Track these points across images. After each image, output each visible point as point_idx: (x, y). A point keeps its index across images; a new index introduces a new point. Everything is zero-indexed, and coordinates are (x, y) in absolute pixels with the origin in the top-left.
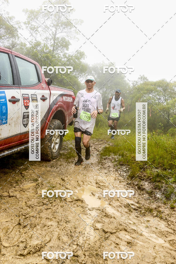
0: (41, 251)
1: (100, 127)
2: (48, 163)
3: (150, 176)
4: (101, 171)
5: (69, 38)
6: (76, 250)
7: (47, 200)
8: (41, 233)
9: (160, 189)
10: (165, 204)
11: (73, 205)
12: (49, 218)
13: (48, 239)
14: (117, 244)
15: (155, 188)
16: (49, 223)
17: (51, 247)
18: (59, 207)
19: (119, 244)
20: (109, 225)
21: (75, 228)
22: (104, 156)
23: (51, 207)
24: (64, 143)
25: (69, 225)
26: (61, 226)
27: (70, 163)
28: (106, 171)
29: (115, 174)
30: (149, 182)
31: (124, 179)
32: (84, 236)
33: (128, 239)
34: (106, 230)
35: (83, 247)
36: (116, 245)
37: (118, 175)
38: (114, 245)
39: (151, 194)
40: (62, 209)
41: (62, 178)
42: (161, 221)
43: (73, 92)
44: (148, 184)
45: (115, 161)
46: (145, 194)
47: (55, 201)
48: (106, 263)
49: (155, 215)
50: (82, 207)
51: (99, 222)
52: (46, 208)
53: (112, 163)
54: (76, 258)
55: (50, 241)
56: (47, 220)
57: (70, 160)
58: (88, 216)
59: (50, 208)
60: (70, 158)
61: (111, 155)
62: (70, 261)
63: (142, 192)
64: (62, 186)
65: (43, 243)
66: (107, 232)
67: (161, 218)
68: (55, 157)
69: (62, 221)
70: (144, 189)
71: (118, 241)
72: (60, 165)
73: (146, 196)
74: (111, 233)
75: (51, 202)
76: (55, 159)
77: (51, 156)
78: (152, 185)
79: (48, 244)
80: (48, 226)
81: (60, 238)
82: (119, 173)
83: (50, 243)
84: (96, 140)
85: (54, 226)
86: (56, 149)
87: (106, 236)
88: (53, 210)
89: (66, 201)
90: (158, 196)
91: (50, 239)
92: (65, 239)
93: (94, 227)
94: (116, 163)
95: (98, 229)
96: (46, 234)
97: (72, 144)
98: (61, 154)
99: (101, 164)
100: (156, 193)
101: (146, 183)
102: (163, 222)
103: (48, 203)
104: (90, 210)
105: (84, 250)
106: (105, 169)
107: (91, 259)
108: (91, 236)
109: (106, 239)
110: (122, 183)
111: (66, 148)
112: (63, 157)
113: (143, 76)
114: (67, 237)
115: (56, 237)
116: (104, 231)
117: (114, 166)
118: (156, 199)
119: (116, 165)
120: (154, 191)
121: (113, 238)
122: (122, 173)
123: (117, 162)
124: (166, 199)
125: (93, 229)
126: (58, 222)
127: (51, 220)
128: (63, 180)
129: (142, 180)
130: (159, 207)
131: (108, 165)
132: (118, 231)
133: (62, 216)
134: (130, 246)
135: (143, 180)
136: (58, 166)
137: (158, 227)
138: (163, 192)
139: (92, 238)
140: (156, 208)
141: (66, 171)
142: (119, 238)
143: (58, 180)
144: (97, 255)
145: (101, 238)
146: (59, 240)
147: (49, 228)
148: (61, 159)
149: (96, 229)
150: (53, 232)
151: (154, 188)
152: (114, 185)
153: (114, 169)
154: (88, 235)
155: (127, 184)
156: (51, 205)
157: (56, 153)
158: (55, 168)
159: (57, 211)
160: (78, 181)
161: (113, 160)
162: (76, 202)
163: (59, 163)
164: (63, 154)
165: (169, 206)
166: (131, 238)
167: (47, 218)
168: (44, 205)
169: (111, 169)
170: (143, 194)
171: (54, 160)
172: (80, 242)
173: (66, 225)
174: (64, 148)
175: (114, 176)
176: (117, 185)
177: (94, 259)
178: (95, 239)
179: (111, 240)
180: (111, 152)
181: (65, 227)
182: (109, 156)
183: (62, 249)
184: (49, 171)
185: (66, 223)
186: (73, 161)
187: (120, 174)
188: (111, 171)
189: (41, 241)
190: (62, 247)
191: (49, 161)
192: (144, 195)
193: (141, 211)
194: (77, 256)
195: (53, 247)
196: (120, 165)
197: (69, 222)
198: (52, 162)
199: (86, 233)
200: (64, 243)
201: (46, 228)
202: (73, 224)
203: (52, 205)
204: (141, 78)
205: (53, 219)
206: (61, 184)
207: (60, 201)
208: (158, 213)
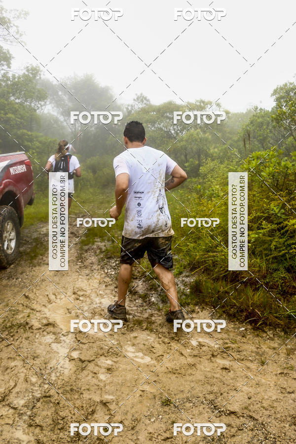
0: (6, 400)
1: (80, 190)
2: (3, 272)
3: (145, 272)
4: (80, 273)
5: (9, 43)
6: (47, 390)
7: (7, 333)
8: (3, 379)
9: (156, 290)
10: (159, 310)
11: (41, 333)
12: (11, 358)
13: (12, 384)
14: (94, 373)
15: (151, 289)
16: (13, 364)
17: (18, 393)
18: (23, 339)
19: (97, 373)
20: (88, 352)
21: (45, 364)
22: (85, 245)
23: (13, 342)
24: (25, 232)
25: (37, 361)
26: (27, 365)
27: (35, 266)
28: (87, 272)
29: (100, 274)
30: (144, 281)
31: (112, 281)
32: (57, 371)
33: (108, 364)
34: (83, 359)
35: (56, 385)
36: (94, 375)
37: (103, 276)
38: (91, 375)
39: (145, 297)
40: (28, 342)
41: (24, 295)
42: (151, 334)
43: (25, 155)
44: (142, 285)
45: (101, 252)
46: (137, 299)
47: (17, 332)
48: (81, 397)
49: (145, 328)
50: (54, 333)
51: (75, 349)
52: (6, 345)
53: (97, 256)
54: (49, 399)
55: (15, 386)
56: (10, 361)
57: (35, 262)
58: (61, 344)
59: (11, 344)
60: (35, 257)
61: (96, 242)
62: (42, 403)
63: (134, 297)
64: (26, 306)
65: (6, 391)
66: (84, 361)
67: (151, 331)
68: (12, 260)
69: (29, 358)
70: (137, 292)
71: (96, 369)
72: (22, 273)
73: (139, 301)
74: (89, 362)
75: (12, 334)
76: (12, 264)
77: (6, 261)
78: (147, 285)
79: (13, 390)
80: (12, 368)
81: (28, 380)
82: (106, 271)
83: (16, 388)
84: (74, 216)
85: (20, 367)
86: (11, 248)
87: (84, 366)
88: (16, 345)
89: (32, 329)
90: (153, 299)
91: (14, 384)
92: (34, 379)
93: (70, 357)
94: (102, 256)
95: (74, 359)
96: (9, 378)
97: (38, 231)
98: (21, 253)
99: (80, 261)
100: (151, 295)
101: (140, 283)
102: (154, 336)
103: (8, 337)
104: (64, 336)
105: (57, 388)
106: (86, 267)
107: (65, 396)
108: (65, 370)
109: (83, 369)
110: (109, 287)
111: (28, 239)
112: (25, 257)
113: (141, 94)
114: (36, 376)
115: (23, 379)
116: (80, 360)
117: (99, 262)
118: (151, 304)
119: (102, 258)
120: (149, 293)
121: (91, 367)
122: (109, 271)
123: (104, 253)
124: (162, 303)
125: (68, 360)
126: (24, 360)
127: (14, 359)
128: (27, 297)
129: (134, 279)
130: (152, 315)
131: (90, 261)
132: (98, 356)
133: (28, 351)
134: (110, 373)
135: (136, 278)
136: (19, 275)
137: (146, 343)
138: (159, 293)
139: (66, 372)
140: (147, 318)
141: (31, 281)
142: (98, 366)
143: (20, 299)
144: (72, 390)
145: (78, 369)
146: (27, 382)
147: (12, 370)
148: (22, 262)
149: (72, 360)
150: (18, 375)
151: (149, 288)
152: (98, 291)
153: (99, 266)
154: (62, 369)
155: (115, 288)
156: (12, 339)
157: (13, 255)
158: (13, 278)
159: (21, 346)
160: (48, 295)
161: (98, 251)
162: (46, 327)
163: (20, 269)
164: (25, 253)
165: (163, 313)
166: (113, 363)
167: (8, 358)
168: (3, 340)
169: (95, 267)
170: (135, 300)
171: (12, 266)
172: (52, 380)
173: (35, 362)
174: (25, 240)
175: (99, 277)
176: (101, 292)
177: (68, 396)
178: (71, 372)
179: (89, 370)
180: (96, 236)
181: (32, 366)
182: (93, 244)
183: (31, 392)
184: (6, 286)
185: (33, 359)
186: (41, 263)
187: (106, 273)
188: (94, 271)
189: (4, 389)
190: (30, 390)
191: (5, 268)
192: (137, 301)
193: (128, 326)
194: (50, 397)
195: (20, 393)
196: (108, 258)
197: (37, 357)
198: (8, 270)
199: (59, 367)
200: (33, 385)
201: (9, 371)
202: (43, 359)
203: (14, 339)
204: (138, 99)
205: (17, 357)
206: (25, 305)
207: (24, 330)
208: (149, 325)
